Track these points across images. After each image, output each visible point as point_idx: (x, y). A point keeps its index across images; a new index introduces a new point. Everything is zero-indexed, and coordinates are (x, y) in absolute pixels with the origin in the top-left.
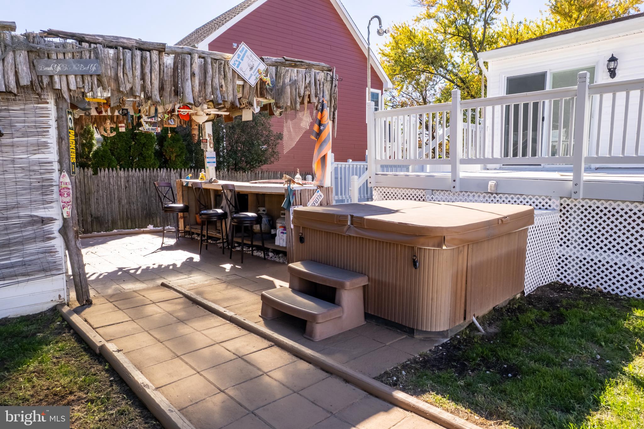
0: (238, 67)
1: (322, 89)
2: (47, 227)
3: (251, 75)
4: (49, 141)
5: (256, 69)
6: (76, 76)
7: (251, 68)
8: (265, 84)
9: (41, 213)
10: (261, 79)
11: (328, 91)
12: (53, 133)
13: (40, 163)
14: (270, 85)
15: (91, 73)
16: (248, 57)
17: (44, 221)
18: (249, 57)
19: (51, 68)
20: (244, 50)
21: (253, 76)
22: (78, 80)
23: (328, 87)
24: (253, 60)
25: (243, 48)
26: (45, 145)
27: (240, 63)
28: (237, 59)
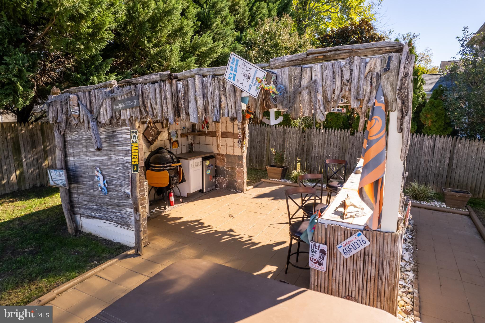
0: (234, 80)
1: (374, 85)
3: (251, 85)
5: (253, 78)
7: (248, 79)
8: (269, 94)
10: (263, 89)
11: (392, 85)
14: (277, 93)
15: (135, 106)
16: (240, 66)
18: (242, 66)
19: (118, 106)
20: (235, 61)
21: (253, 87)
23: (391, 79)
24: (248, 69)
25: (234, 59)
27: (235, 75)
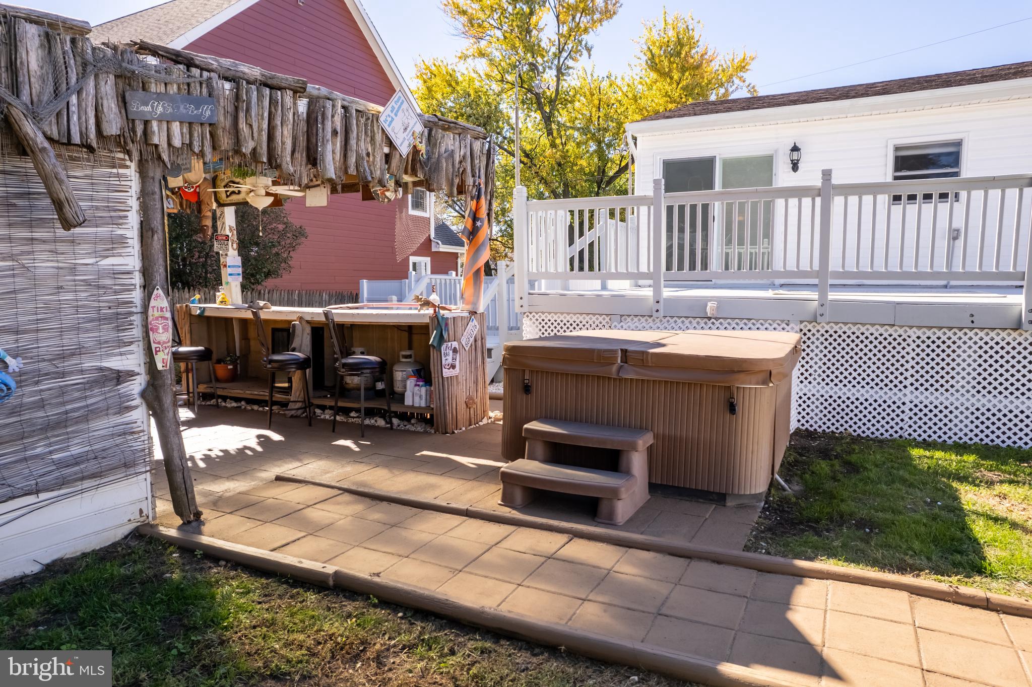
0: (389, 126)
1: (478, 166)
2: (124, 388)
3: (405, 139)
4: (129, 234)
5: (410, 131)
6: (181, 123)
7: (405, 129)
8: (419, 155)
9: (115, 363)
10: (415, 147)
11: (483, 168)
12: (134, 219)
13: (115, 274)
14: (425, 156)
15: (204, 120)
16: (403, 111)
17: (120, 377)
18: (405, 111)
19: (149, 108)
20: (401, 101)
21: (406, 141)
22: (185, 130)
23: (483, 163)
24: (409, 117)
25: (400, 97)
26: (121, 241)
27: (393, 119)
28: (390, 114)
